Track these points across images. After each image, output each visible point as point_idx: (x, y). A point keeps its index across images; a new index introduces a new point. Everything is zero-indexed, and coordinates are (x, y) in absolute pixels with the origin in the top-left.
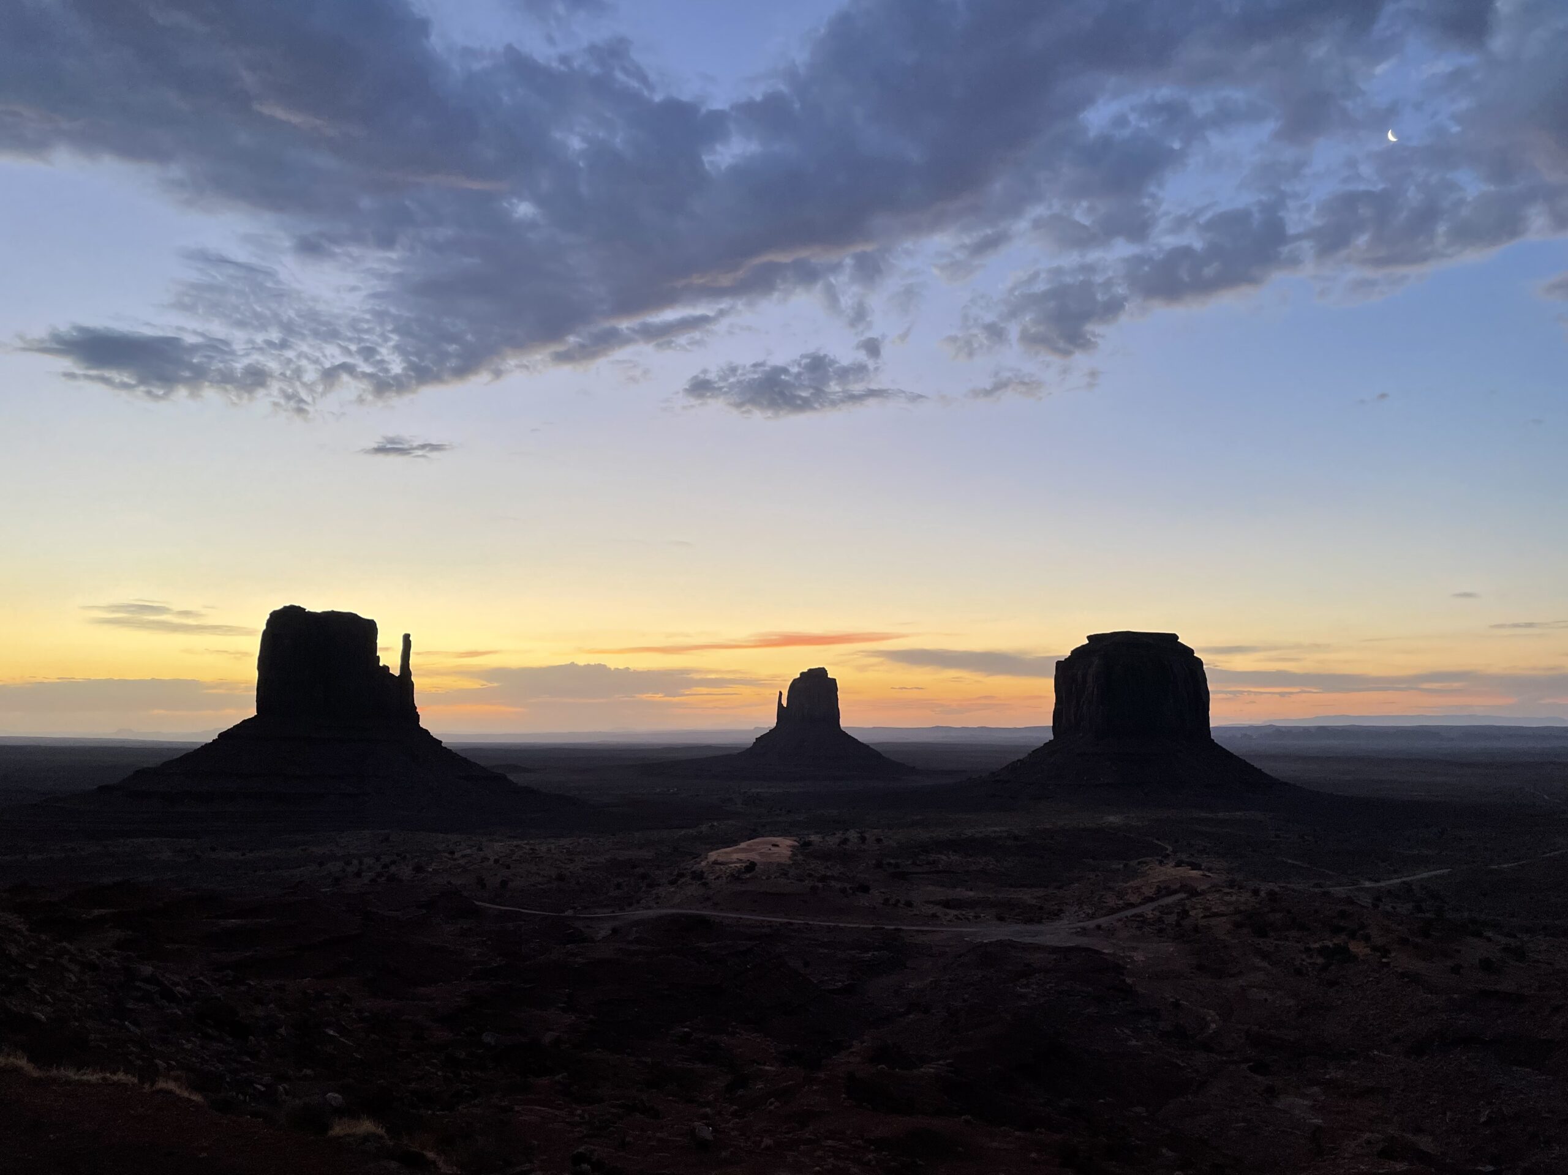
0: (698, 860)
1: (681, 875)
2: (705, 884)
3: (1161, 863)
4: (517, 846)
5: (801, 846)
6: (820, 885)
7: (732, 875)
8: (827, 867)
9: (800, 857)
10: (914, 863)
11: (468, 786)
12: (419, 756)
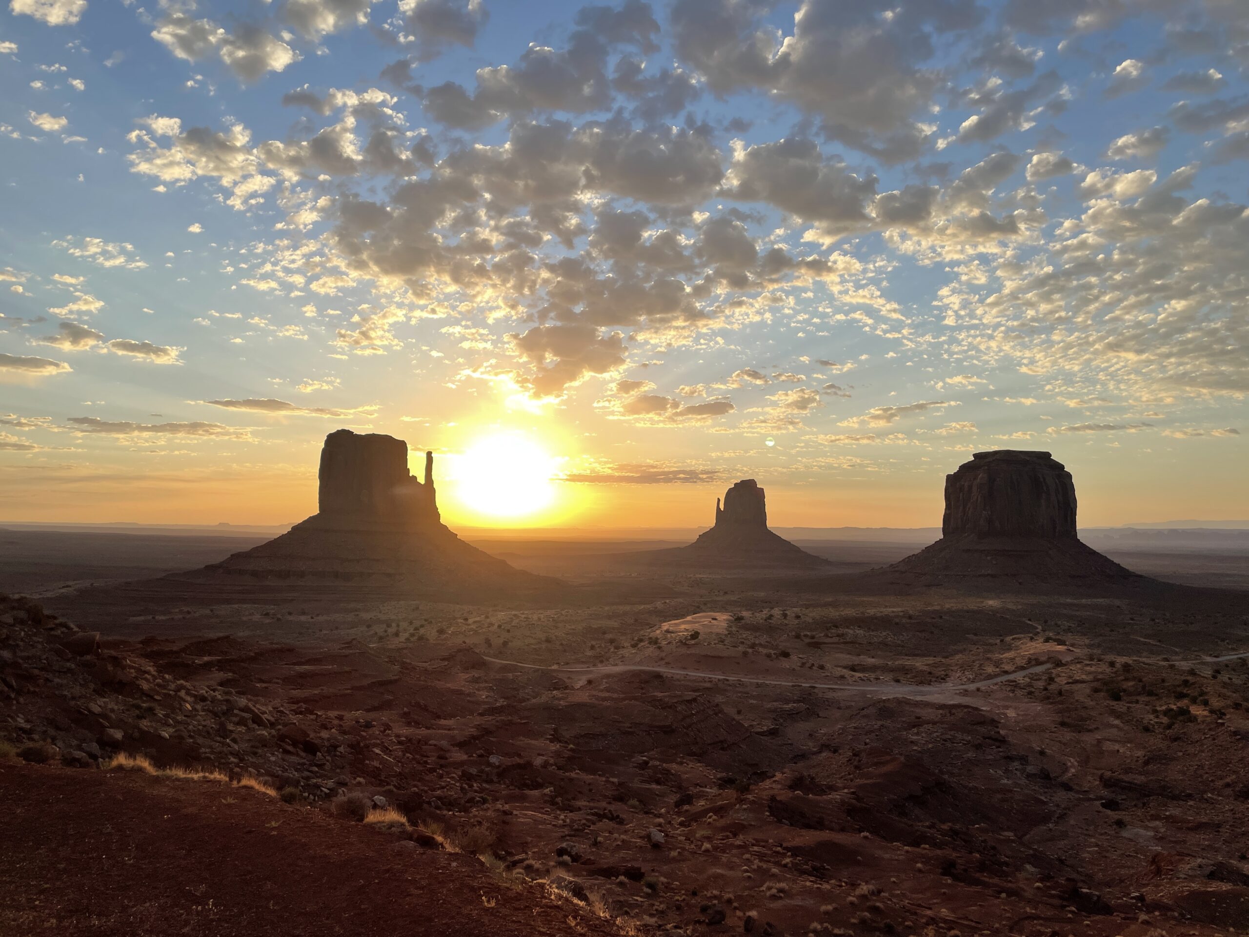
0: (654, 629)
1: (641, 640)
2: (660, 648)
3: (1032, 639)
4: (515, 615)
5: (736, 620)
6: (750, 650)
7: (681, 641)
8: (756, 637)
9: (734, 629)
10: (827, 636)
11: (478, 568)
12: (440, 546)
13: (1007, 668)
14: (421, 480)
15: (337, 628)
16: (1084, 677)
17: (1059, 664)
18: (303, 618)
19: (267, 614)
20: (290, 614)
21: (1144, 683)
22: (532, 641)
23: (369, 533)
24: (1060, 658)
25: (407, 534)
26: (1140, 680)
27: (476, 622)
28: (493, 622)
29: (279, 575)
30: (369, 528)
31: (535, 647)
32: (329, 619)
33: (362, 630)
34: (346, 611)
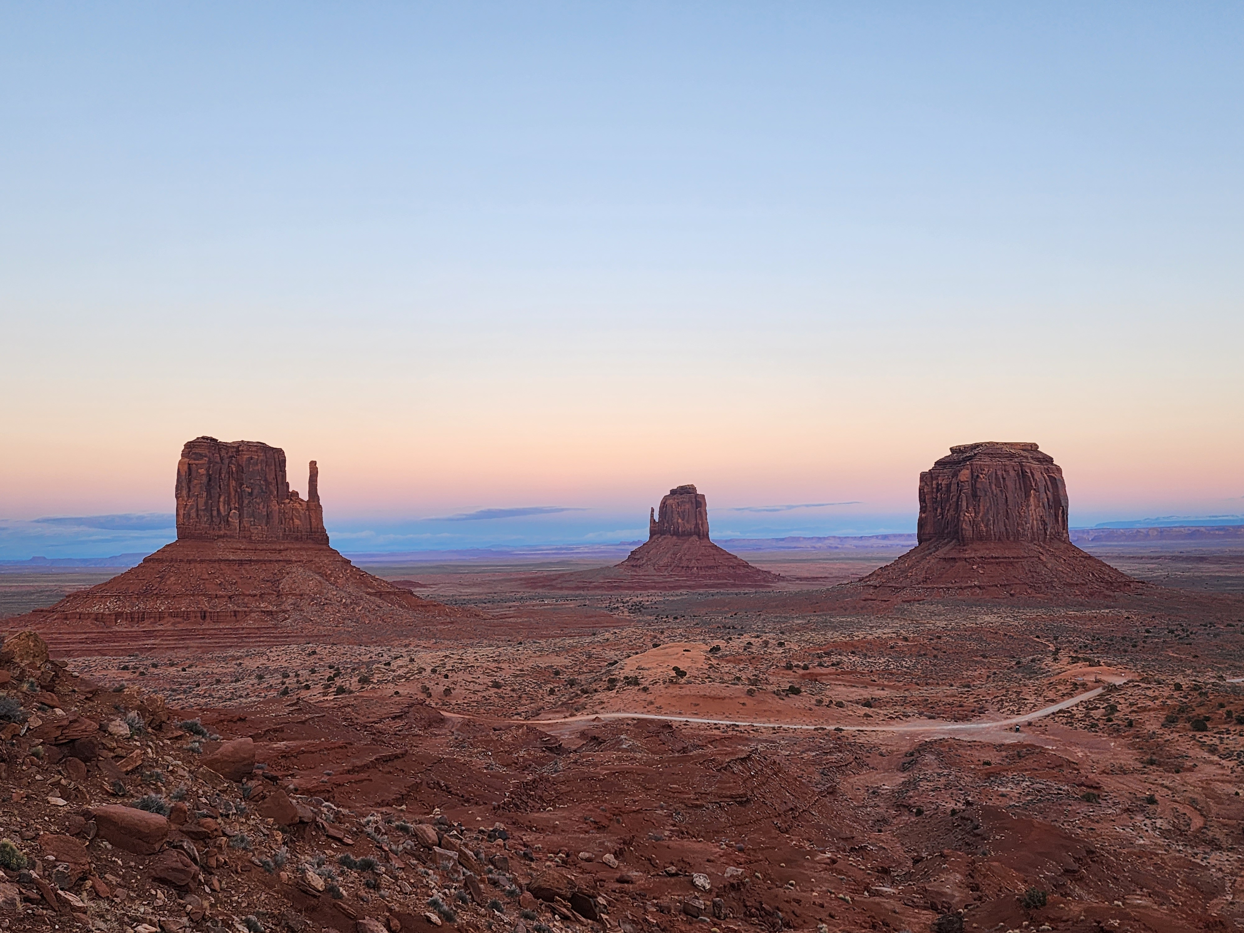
4: (446, 656)
5: (710, 650)
8: (740, 670)
10: (820, 665)
11: (379, 601)
12: (330, 575)
14: (304, 496)
16: (1149, 703)
18: (172, 670)
21: (1228, 708)
22: (477, 687)
23: (241, 562)
24: (1110, 681)
25: (289, 562)
26: (1222, 706)
27: (402, 667)
28: (423, 666)
29: (132, 618)
30: (241, 556)
31: (483, 694)
32: (205, 670)
33: (251, 682)
34: (225, 659)
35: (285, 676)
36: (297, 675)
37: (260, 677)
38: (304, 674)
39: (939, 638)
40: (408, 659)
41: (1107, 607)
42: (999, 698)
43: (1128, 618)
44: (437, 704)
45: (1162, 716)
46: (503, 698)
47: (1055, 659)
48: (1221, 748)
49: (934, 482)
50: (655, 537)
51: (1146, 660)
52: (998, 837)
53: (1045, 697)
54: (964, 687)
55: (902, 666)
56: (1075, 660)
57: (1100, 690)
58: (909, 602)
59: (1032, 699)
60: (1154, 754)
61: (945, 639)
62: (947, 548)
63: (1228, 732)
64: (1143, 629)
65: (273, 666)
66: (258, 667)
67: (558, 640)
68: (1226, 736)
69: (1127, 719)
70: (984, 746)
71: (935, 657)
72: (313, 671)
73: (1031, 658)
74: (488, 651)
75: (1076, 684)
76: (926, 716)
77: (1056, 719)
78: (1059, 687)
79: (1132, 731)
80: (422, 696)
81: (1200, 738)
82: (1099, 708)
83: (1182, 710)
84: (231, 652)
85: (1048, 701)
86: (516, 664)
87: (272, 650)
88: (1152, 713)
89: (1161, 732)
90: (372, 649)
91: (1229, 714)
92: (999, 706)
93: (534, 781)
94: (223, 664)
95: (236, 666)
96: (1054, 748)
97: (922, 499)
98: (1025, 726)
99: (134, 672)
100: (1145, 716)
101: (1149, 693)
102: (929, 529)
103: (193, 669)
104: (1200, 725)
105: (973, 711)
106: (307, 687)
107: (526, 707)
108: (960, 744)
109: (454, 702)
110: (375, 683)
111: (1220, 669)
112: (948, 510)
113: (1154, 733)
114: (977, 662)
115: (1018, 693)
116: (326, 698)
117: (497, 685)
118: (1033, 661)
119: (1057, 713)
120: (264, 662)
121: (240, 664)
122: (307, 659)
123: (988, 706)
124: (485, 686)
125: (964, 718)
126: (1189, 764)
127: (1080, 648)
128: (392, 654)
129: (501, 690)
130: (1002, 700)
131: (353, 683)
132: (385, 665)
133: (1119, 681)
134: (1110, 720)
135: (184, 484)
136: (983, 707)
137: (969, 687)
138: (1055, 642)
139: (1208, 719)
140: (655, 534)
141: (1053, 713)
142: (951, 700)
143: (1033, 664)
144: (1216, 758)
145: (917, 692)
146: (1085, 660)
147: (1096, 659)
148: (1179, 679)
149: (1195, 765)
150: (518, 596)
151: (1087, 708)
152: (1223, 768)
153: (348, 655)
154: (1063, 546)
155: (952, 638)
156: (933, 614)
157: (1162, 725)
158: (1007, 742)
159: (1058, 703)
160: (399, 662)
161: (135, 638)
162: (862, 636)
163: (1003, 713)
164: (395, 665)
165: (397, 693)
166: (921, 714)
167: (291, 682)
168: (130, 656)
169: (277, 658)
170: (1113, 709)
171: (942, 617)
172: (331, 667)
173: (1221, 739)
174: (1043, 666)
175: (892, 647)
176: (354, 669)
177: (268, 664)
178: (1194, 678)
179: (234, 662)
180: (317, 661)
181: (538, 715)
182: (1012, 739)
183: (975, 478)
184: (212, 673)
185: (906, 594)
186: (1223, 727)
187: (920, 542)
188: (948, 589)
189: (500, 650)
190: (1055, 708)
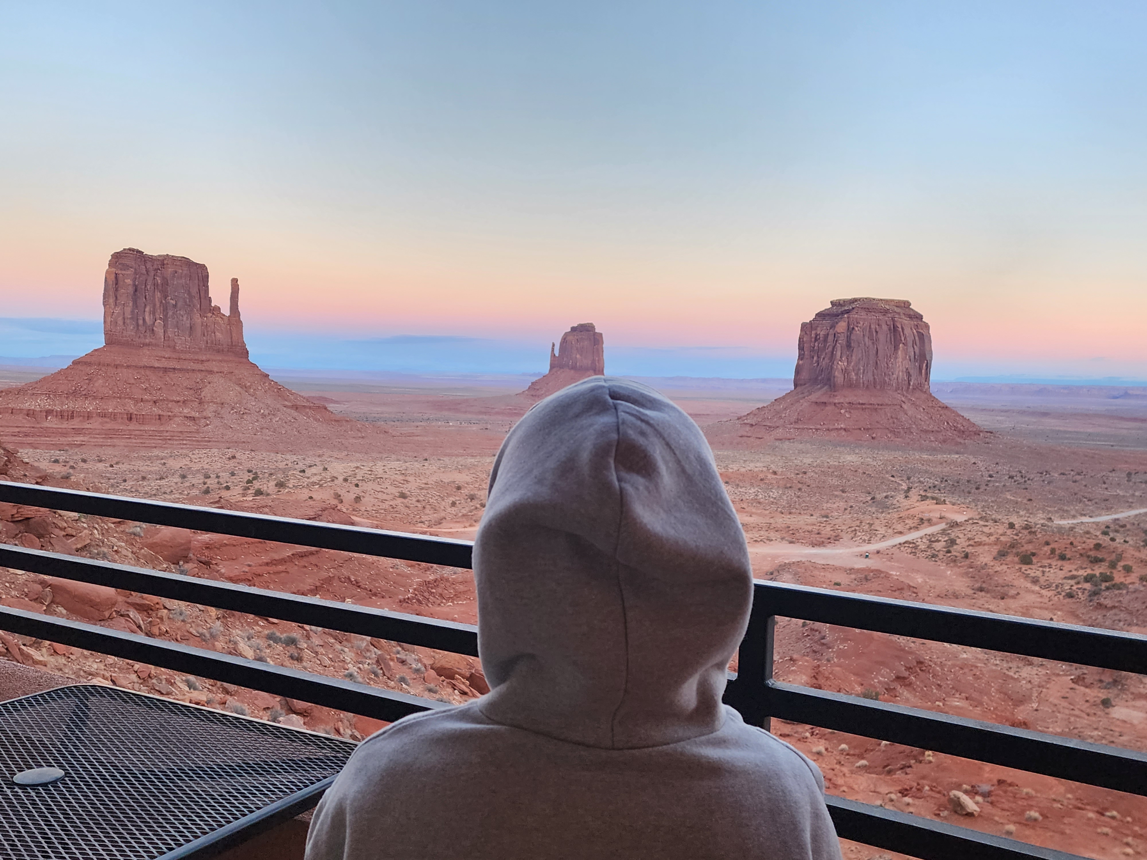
4: (357, 468)
11: (295, 414)
12: (250, 387)
13: (899, 527)
14: (226, 311)
15: (144, 478)
16: (984, 538)
17: (954, 525)
18: (101, 466)
19: (56, 461)
20: (84, 461)
21: (1052, 546)
22: (385, 497)
23: (165, 370)
24: (952, 518)
25: (211, 372)
26: (1047, 543)
27: (316, 474)
28: (335, 475)
29: (61, 415)
30: (164, 364)
31: (391, 504)
32: (132, 467)
33: (175, 480)
34: (150, 458)
35: (207, 477)
36: (218, 477)
37: (184, 477)
38: (225, 476)
39: (805, 473)
40: (322, 468)
41: (957, 453)
42: (853, 529)
43: (974, 463)
44: (347, 509)
45: (995, 550)
46: (408, 507)
47: (906, 497)
48: (1042, 580)
49: (813, 332)
50: (555, 370)
51: (986, 501)
52: (841, 647)
53: (894, 529)
54: (823, 517)
55: (769, 496)
56: (924, 498)
57: (943, 526)
58: (781, 440)
59: (882, 531)
60: (984, 582)
61: (810, 474)
62: (819, 393)
63: (1050, 566)
64: (986, 474)
65: (195, 467)
66: (181, 468)
67: (460, 459)
68: (1048, 570)
69: (964, 552)
70: (835, 569)
71: (800, 489)
72: (233, 474)
73: (885, 494)
74: (396, 464)
75: (922, 519)
76: (787, 540)
77: (902, 548)
78: (907, 521)
79: (967, 562)
80: (335, 502)
81: (1026, 570)
82: (940, 541)
83: (1012, 546)
84: (156, 452)
85: (896, 533)
86: (422, 478)
87: (194, 452)
88: (986, 547)
89: (992, 564)
90: (288, 456)
91: (1053, 551)
92: (852, 535)
93: (435, 581)
94: (148, 463)
95: (160, 466)
96: (898, 574)
97: (801, 348)
98: (873, 554)
99: (65, 466)
100: (980, 549)
101: (986, 530)
102: (805, 375)
103: (120, 466)
104: (1026, 559)
105: (829, 539)
106: (228, 488)
107: (430, 516)
108: (814, 565)
109: (363, 509)
110: (290, 488)
111: (1049, 512)
112: (824, 359)
113: (986, 564)
114: (836, 496)
115: (871, 525)
116: (245, 498)
117: (403, 496)
118: (886, 497)
119: (904, 543)
120: (187, 463)
121: (165, 464)
122: (227, 462)
123: (842, 534)
124: (391, 496)
125: (820, 544)
126: (1013, 592)
127: (930, 487)
128: (306, 462)
129: (407, 500)
130: (855, 530)
131: (270, 487)
132: (301, 472)
133: (960, 518)
134: (949, 552)
135: (111, 293)
136: (838, 536)
137: (827, 517)
138: (907, 481)
139: (1034, 554)
140: (554, 367)
141: (900, 544)
142: (810, 528)
143: (887, 500)
144: (1037, 588)
145: (781, 520)
146: (933, 498)
147: (943, 499)
148: (1014, 519)
149: (1018, 594)
150: (426, 417)
151: (930, 541)
152: (1042, 596)
153: (266, 461)
154: (924, 396)
155: (816, 473)
156: (801, 452)
157: (994, 558)
158: (856, 566)
159: (905, 535)
160: (314, 470)
161: (64, 434)
162: (736, 469)
163: (856, 541)
164: (309, 472)
165: (311, 498)
166: (783, 539)
167: (212, 483)
168: (60, 450)
169: (199, 460)
170: (953, 542)
171: (808, 455)
172: (249, 471)
173: (1043, 572)
174: (895, 502)
175: (762, 480)
176: (271, 474)
177: (191, 465)
178: (1026, 519)
179: (159, 462)
180: (236, 465)
181: (440, 524)
182: (861, 564)
183: (850, 330)
184: (139, 471)
185: (779, 433)
186: (1046, 562)
187: (796, 386)
188: (817, 430)
189: (407, 464)
190: (902, 539)
